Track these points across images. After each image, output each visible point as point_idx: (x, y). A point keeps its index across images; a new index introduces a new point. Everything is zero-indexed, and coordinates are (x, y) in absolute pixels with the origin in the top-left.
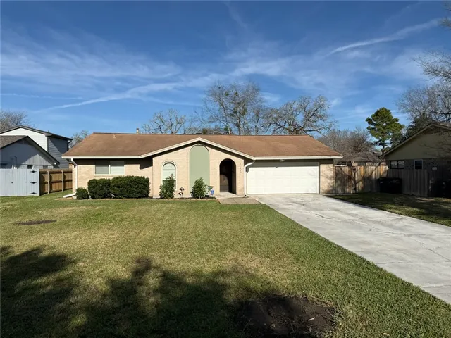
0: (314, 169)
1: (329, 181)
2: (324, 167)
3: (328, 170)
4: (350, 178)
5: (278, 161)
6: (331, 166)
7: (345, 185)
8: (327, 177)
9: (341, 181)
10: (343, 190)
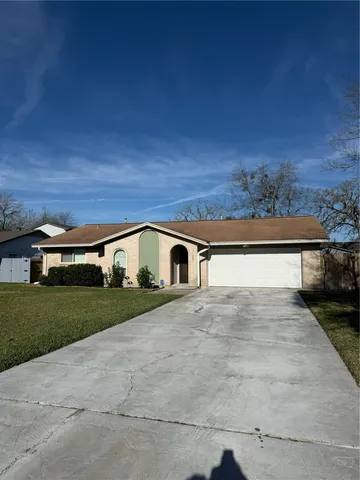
0: (295, 258)
1: (315, 273)
2: (307, 254)
3: (312, 258)
4: (346, 268)
5: (241, 246)
6: (318, 253)
7: (339, 279)
8: (312, 267)
9: (332, 273)
10: (336, 284)
